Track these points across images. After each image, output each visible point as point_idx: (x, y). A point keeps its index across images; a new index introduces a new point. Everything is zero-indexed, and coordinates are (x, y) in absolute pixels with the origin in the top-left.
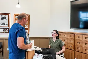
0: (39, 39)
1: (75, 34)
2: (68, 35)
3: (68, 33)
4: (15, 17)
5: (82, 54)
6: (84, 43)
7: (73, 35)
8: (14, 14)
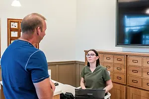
0: (57, 66)
1: (127, 56)
2: (114, 57)
3: (114, 54)
4: (9, 25)
5: (142, 91)
6: (145, 72)
7: (123, 58)
8: (8, 19)
